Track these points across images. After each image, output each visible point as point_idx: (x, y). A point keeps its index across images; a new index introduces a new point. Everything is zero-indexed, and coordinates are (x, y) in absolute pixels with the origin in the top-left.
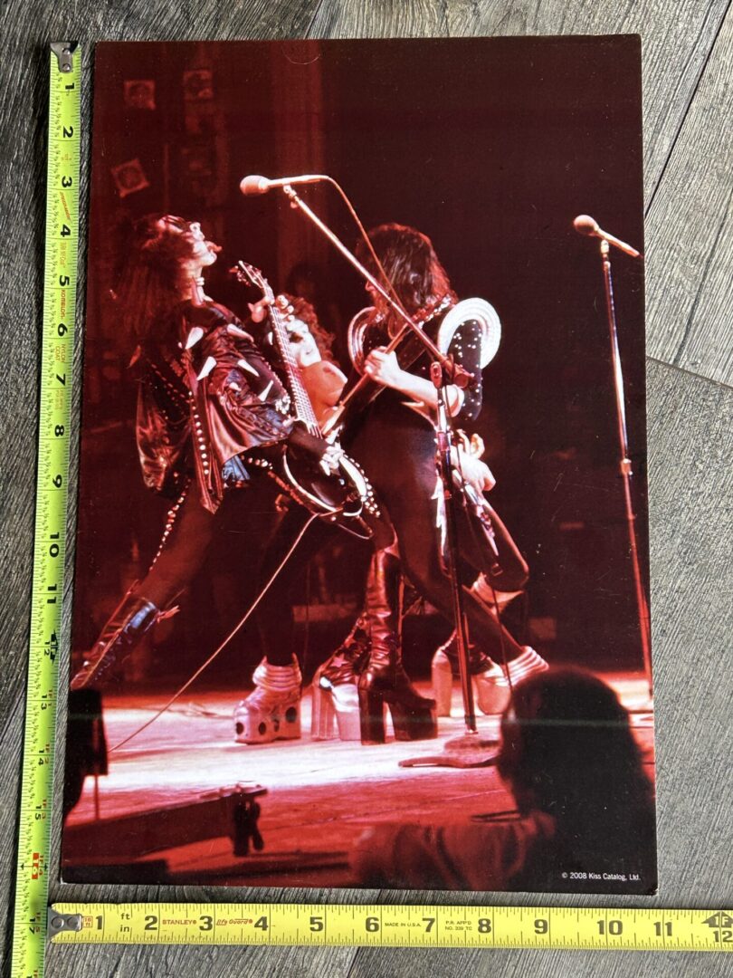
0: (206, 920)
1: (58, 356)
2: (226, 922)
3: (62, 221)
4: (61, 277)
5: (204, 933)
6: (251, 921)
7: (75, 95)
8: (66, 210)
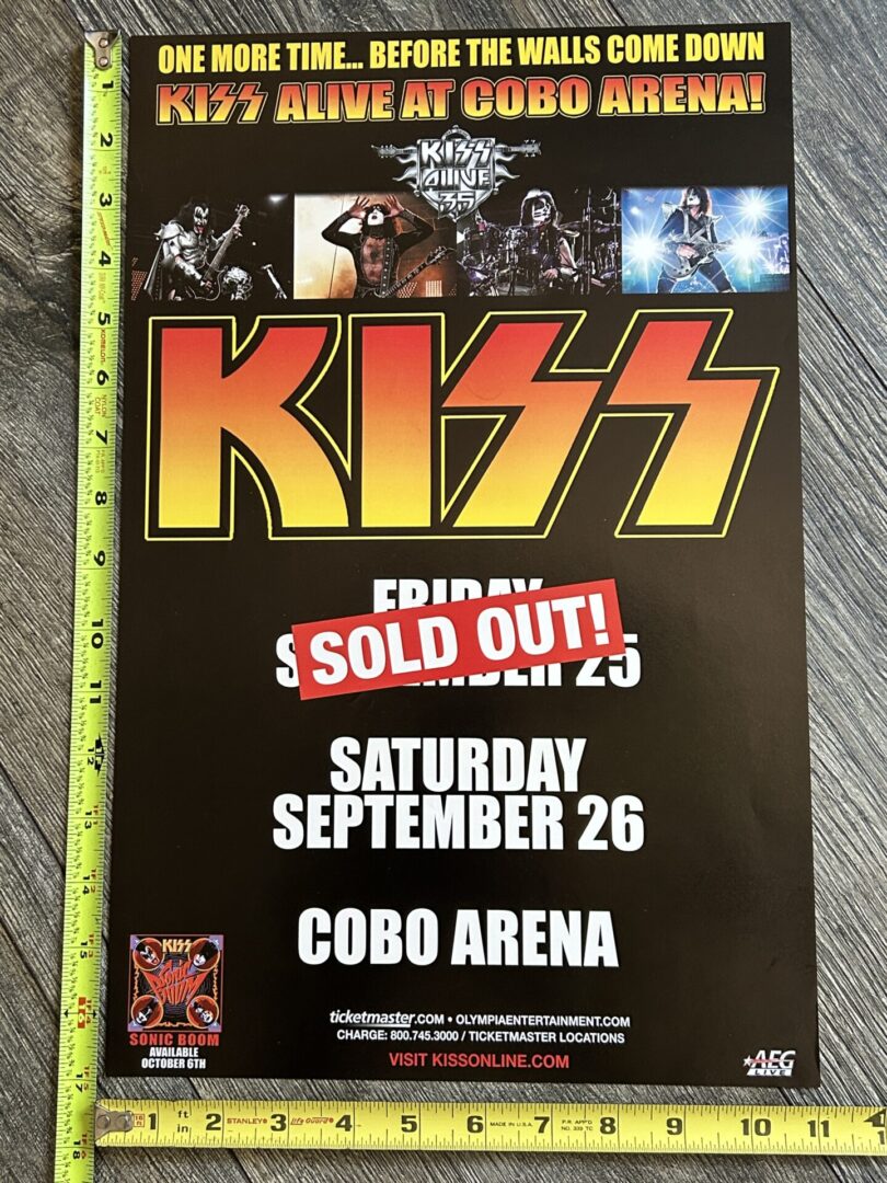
0: (279, 1119)
1: (97, 409)
2: (302, 1121)
3: (101, 246)
4: (100, 314)
5: (277, 1134)
6: (331, 1120)
7: (114, 95)
8: (105, 233)
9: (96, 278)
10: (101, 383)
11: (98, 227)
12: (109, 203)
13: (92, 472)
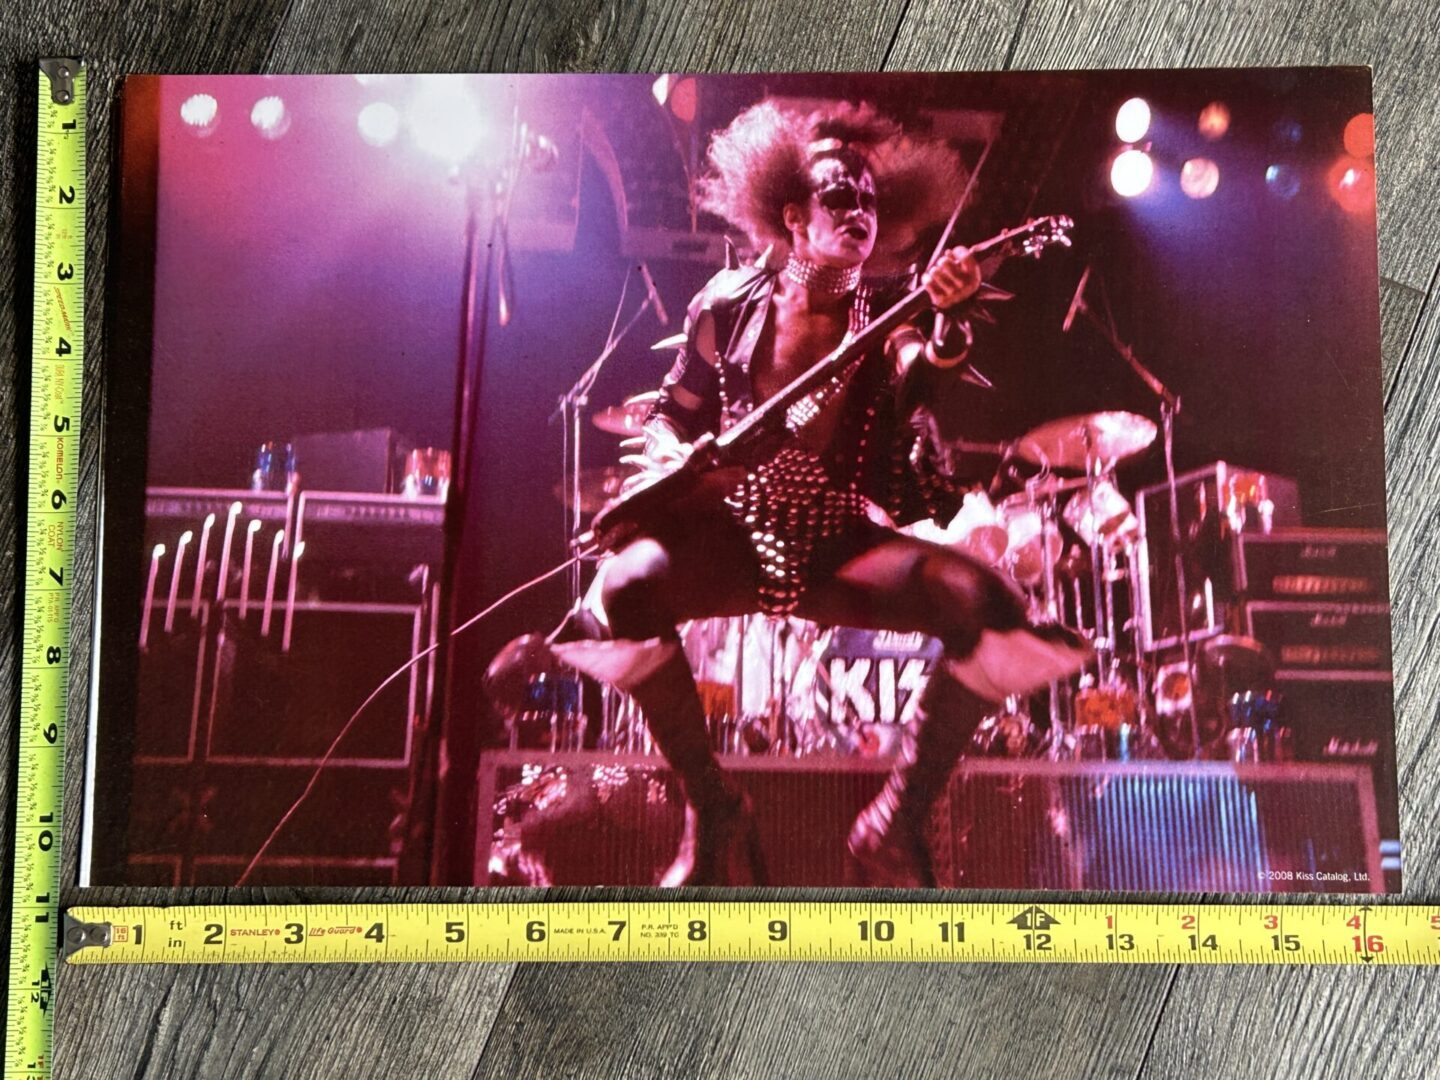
0: (294, 929)
1: (51, 540)
2: (323, 931)
3: (57, 332)
4: (57, 418)
5: (290, 947)
6: (360, 930)
7: (78, 136)
8: (64, 314)
9: (52, 371)
10: (57, 506)
11: (55, 307)
12: (68, 276)
13: (43, 622)
